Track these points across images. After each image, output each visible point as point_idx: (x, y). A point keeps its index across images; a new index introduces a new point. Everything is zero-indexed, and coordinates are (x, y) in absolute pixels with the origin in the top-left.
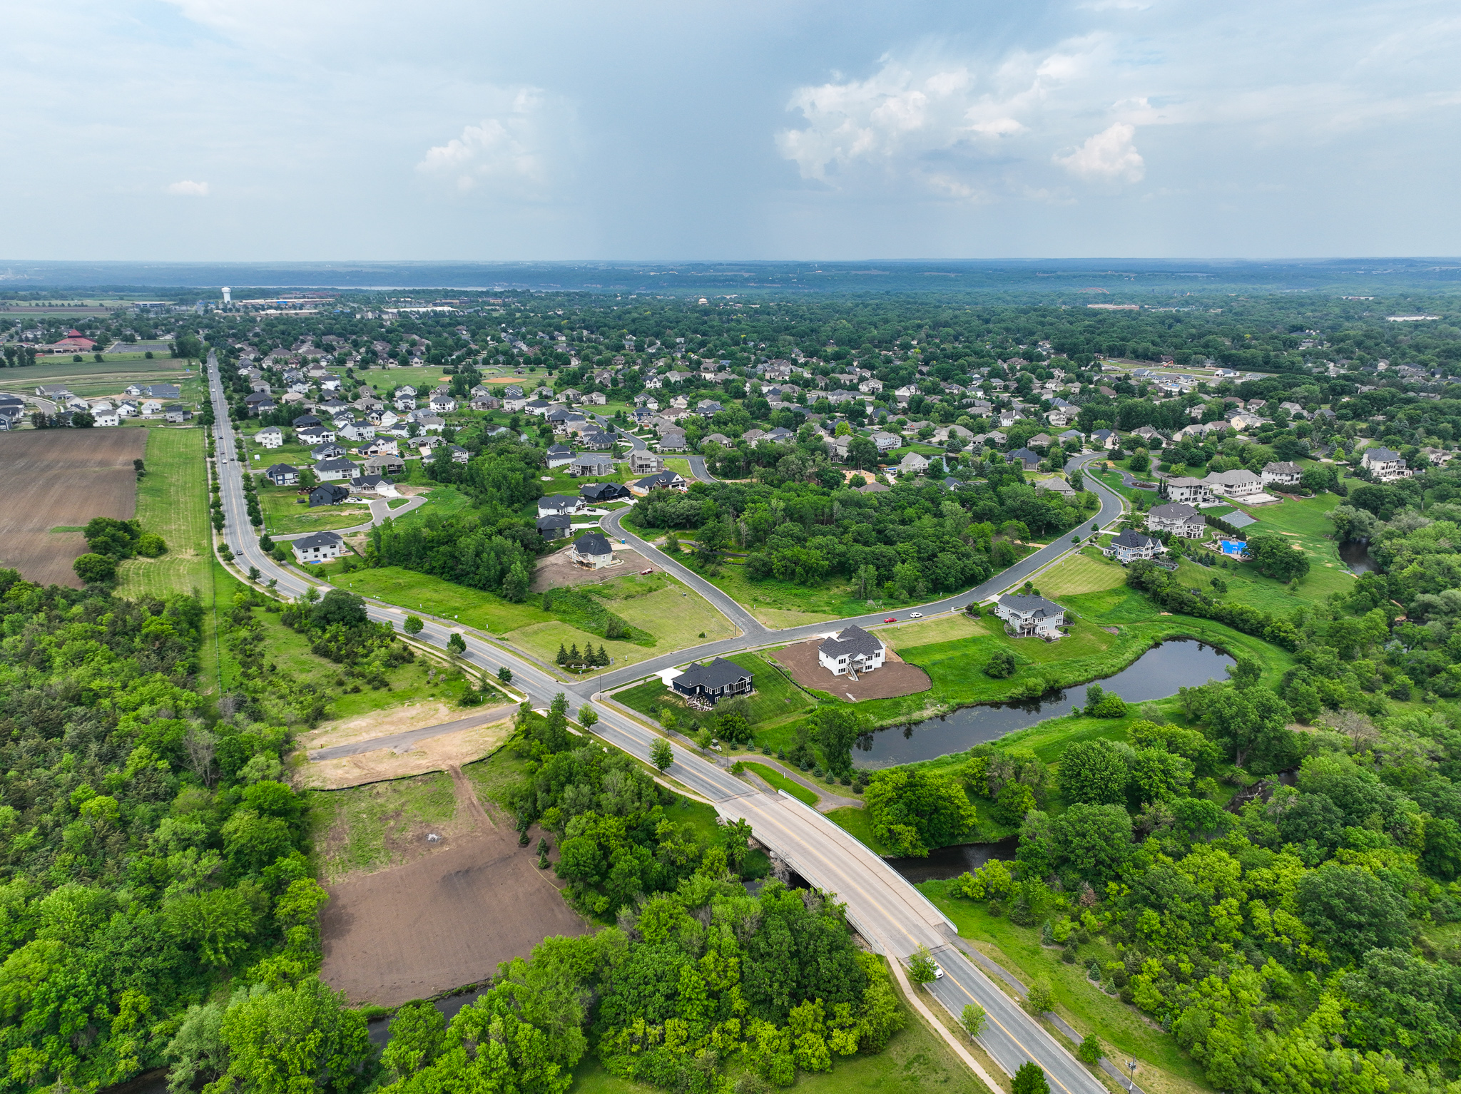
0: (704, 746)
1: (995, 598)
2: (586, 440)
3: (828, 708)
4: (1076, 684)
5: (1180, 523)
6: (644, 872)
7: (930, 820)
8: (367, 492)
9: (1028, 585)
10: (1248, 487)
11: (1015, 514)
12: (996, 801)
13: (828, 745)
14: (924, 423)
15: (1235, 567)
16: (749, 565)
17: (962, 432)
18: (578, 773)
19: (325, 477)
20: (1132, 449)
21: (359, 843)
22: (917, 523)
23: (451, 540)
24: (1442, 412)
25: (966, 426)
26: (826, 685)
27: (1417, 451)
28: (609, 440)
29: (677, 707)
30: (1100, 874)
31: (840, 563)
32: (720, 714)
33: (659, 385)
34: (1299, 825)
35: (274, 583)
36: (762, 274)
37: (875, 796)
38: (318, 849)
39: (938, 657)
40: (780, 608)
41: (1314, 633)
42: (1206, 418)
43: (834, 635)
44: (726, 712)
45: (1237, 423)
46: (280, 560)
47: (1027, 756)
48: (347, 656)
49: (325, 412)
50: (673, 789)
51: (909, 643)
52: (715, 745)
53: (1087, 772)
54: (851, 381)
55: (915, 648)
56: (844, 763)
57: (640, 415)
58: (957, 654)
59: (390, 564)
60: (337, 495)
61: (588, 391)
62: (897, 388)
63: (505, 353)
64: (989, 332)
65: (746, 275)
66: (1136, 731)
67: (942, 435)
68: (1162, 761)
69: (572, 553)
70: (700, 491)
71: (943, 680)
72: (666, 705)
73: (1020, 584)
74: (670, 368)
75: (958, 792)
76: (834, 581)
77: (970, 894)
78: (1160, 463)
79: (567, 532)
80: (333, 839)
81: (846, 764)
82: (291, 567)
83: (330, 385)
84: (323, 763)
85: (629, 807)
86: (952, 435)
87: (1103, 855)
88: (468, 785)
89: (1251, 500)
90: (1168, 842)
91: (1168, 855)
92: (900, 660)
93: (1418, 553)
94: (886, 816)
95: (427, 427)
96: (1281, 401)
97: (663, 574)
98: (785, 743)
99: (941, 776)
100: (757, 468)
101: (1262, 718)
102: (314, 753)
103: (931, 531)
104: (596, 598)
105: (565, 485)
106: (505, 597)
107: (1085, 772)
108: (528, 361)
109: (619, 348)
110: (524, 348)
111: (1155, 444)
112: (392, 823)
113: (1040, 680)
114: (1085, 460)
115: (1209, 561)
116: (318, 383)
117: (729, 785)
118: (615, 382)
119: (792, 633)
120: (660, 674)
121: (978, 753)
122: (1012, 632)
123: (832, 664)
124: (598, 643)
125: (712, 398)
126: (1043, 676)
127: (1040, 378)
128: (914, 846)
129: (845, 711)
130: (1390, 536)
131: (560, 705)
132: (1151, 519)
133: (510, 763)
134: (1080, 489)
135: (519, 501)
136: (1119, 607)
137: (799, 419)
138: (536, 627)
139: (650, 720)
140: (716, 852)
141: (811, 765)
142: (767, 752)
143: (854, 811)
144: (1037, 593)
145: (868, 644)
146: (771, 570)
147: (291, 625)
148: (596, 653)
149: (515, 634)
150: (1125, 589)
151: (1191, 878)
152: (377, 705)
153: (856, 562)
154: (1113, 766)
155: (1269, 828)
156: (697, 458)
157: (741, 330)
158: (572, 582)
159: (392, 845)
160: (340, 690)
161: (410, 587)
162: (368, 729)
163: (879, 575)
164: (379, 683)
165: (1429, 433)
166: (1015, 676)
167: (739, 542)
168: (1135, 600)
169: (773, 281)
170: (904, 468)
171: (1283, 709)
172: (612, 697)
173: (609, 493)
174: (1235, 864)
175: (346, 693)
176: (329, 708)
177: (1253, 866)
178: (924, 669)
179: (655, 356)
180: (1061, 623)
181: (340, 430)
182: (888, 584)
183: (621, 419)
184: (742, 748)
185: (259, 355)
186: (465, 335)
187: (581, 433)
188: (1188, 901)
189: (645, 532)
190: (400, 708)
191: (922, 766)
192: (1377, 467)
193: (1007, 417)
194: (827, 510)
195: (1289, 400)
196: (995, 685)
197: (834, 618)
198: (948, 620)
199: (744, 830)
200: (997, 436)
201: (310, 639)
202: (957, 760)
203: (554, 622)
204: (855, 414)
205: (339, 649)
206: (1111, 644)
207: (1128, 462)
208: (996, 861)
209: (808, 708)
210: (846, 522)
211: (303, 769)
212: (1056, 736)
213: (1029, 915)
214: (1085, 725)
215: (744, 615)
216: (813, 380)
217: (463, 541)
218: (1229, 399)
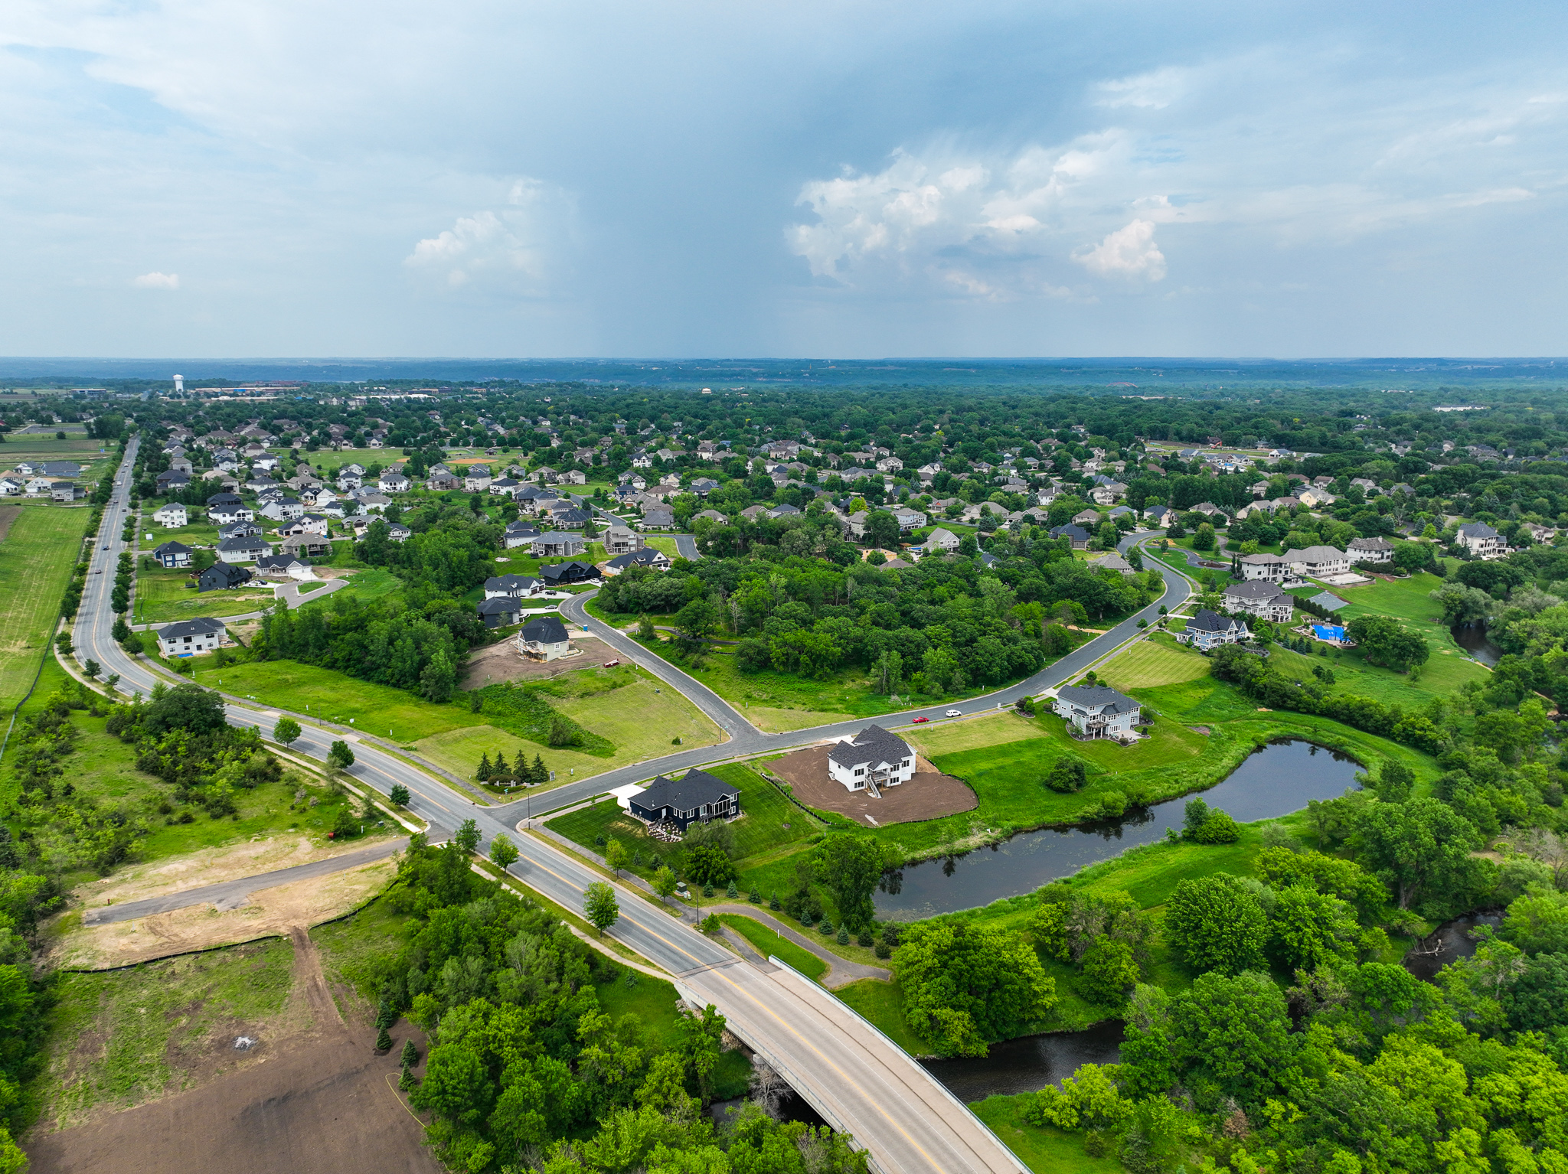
0: (665, 893)
1: (1051, 692)
2: (555, 519)
3: (840, 835)
4: (1166, 799)
5: (1263, 604)
6: (551, 1099)
7: (989, 1000)
8: (276, 575)
9: (1091, 677)
10: (1334, 566)
11: (1065, 592)
12: (1081, 967)
13: (840, 889)
14: (951, 501)
15: (1338, 654)
16: (741, 654)
17: (995, 509)
18: (468, 939)
19: (228, 558)
20: (1194, 526)
21: (123, 1058)
22: (950, 602)
23: (360, 625)
24: (1533, 487)
25: (1000, 503)
26: (837, 804)
27: (1517, 527)
28: (584, 519)
29: (633, 838)
30: (1250, 1084)
31: (855, 649)
32: (690, 846)
33: (648, 464)
34: (1535, 1003)
35: (115, 679)
36: (772, 369)
37: (909, 964)
38: (52, 1069)
39: (984, 766)
40: (779, 707)
41: (1458, 730)
42: (1271, 494)
43: (849, 739)
44: (698, 844)
45: (1308, 499)
46: (135, 652)
47: (1122, 900)
48: (185, 772)
49: (248, 491)
50: (615, 957)
51: (946, 748)
52: (682, 890)
53: (1211, 924)
54: (867, 459)
55: (954, 755)
56: (863, 914)
57: (623, 493)
58: (1008, 761)
59: (282, 657)
60: (237, 577)
61: (566, 469)
62: (919, 466)
63: (477, 434)
64: (1017, 417)
65: (755, 370)
66: (1265, 861)
67: (974, 512)
68: (1314, 906)
69: (519, 642)
70: (684, 567)
71: (993, 796)
72: (620, 835)
73: (1080, 675)
74: (662, 446)
75: (1028, 957)
76: (849, 673)
77: (1056, 1120)
78: (1227, 541)
79: (516, 618)
80: (82, 1051)
81: (866, 916)
82: (150, 662)
83: (266, 464)
84: (103, 927)
85: (542, 990)
86: (985, 512)
87: (1255, 1057)
88: (315, 957)
89: (1338, 580)
90: (1344, 1031)
91: (1348, 1051)
92: (935, 770)
93: (1556, 635)
94: (925, 994)
95: (369, 507)
96: (1351, 477)
97: (633, 666)
98: (780, 885)
99: (1002, 933)
100: (756, 544)
101: (1439, 841)
102: (94, 913)
103: (969, 611)
104: (543, 697)
105: (523, 566)
106: (424, 695)
107: (1207, 924)
108: (502, 442)
109: (608, 430)
110: (501, 431)
111: (1219, 522)
112: (184, 1021)
113: (1120, 795)
114: (1140, 537)
115: (1303, 647)
116: (250, 462)
117: (698, 950)
118: (597, 459)
119: (792, 738)
120: (615, 792)
121: (1051, 897)
122: (1077, 733)
123: (844, 776)
124: (533, 752)
125: (709, 477)
126: (1123, 788)
127: (1079, 457)
128: (967, 1041)
129: (863, 840)
130: (1516, 616)
131: (469, 837)
132: (1228, 601)
133: (384, 923)
134: (1139, 568)
135: (462, 583)
136: (1204, 704)
137: (808, 495)
138: (457, 733)
139: (594, 856)
140: (667, 1063)
141: (816, 918)
142: (755, 900)
143: (878, 986)
144: (1103, 685)
145: (894, 750)
146: (769, 659)
147: (117, 732)
148: (530, 766)
149: (427, 742)
150: (1211, 680)
151: (1393, 1091)
152: (212, 841)
153: (876, 649)
154: (1248, 914)
155: (1489, 1007)
156: (685, 537)
157: (746, 415)
158: (517, 677)
159: (177, 1056)
160: (163, 820)
161: (299, 684)
162: (185, 876)
163: (904, 665)
164: (223, 809)
165: (1524, 509)
166: (1086, 789)
167: (731, 628)
168: (1224, 694)
169: (783, 376)
170: (930, 546)
171: (1466, 829)
172: (546, 824)
173: (573, 574)
174: (1457, 1069)
175: (170, 823)
176: (136, 846)
177: (1483, 1071)
178: (966, 781)
179: (647, 438)
180: (1137, 722)
181: (261, 507)
182: (917, 675)
183: (601, 498)
184: (720, 894)
185: (191, 435)
186: (438, 418)
187: (551, 512)
188: (1401, 1134)
189: (614, 617)
190: (243, 844)
191: (972, 915)
192: (1475, 544)
193: (1045, 495)
194: (839, 588)
195: (1360, 476)
196: (1061, 801)
197: (848, 718)
198: (994, 720)
199: (714, 1024)
200: (1037, 513)
201: (137, 751)
202: (1018, 906)
203: (483, 726)
204: (873, 492)
205: (175, 763)
206: (1203, 747)
207: (1191, 540)
208: (1092, 1066)
209: (813, 837)
210: (863, 601)
211: (68, 940)
212: (1150, 869)
213: (1150, 1156)
214: (1186, 855)
215: (734, 717)
216: (824, 458)
217: (374, 626)
218: (1293, 477)
